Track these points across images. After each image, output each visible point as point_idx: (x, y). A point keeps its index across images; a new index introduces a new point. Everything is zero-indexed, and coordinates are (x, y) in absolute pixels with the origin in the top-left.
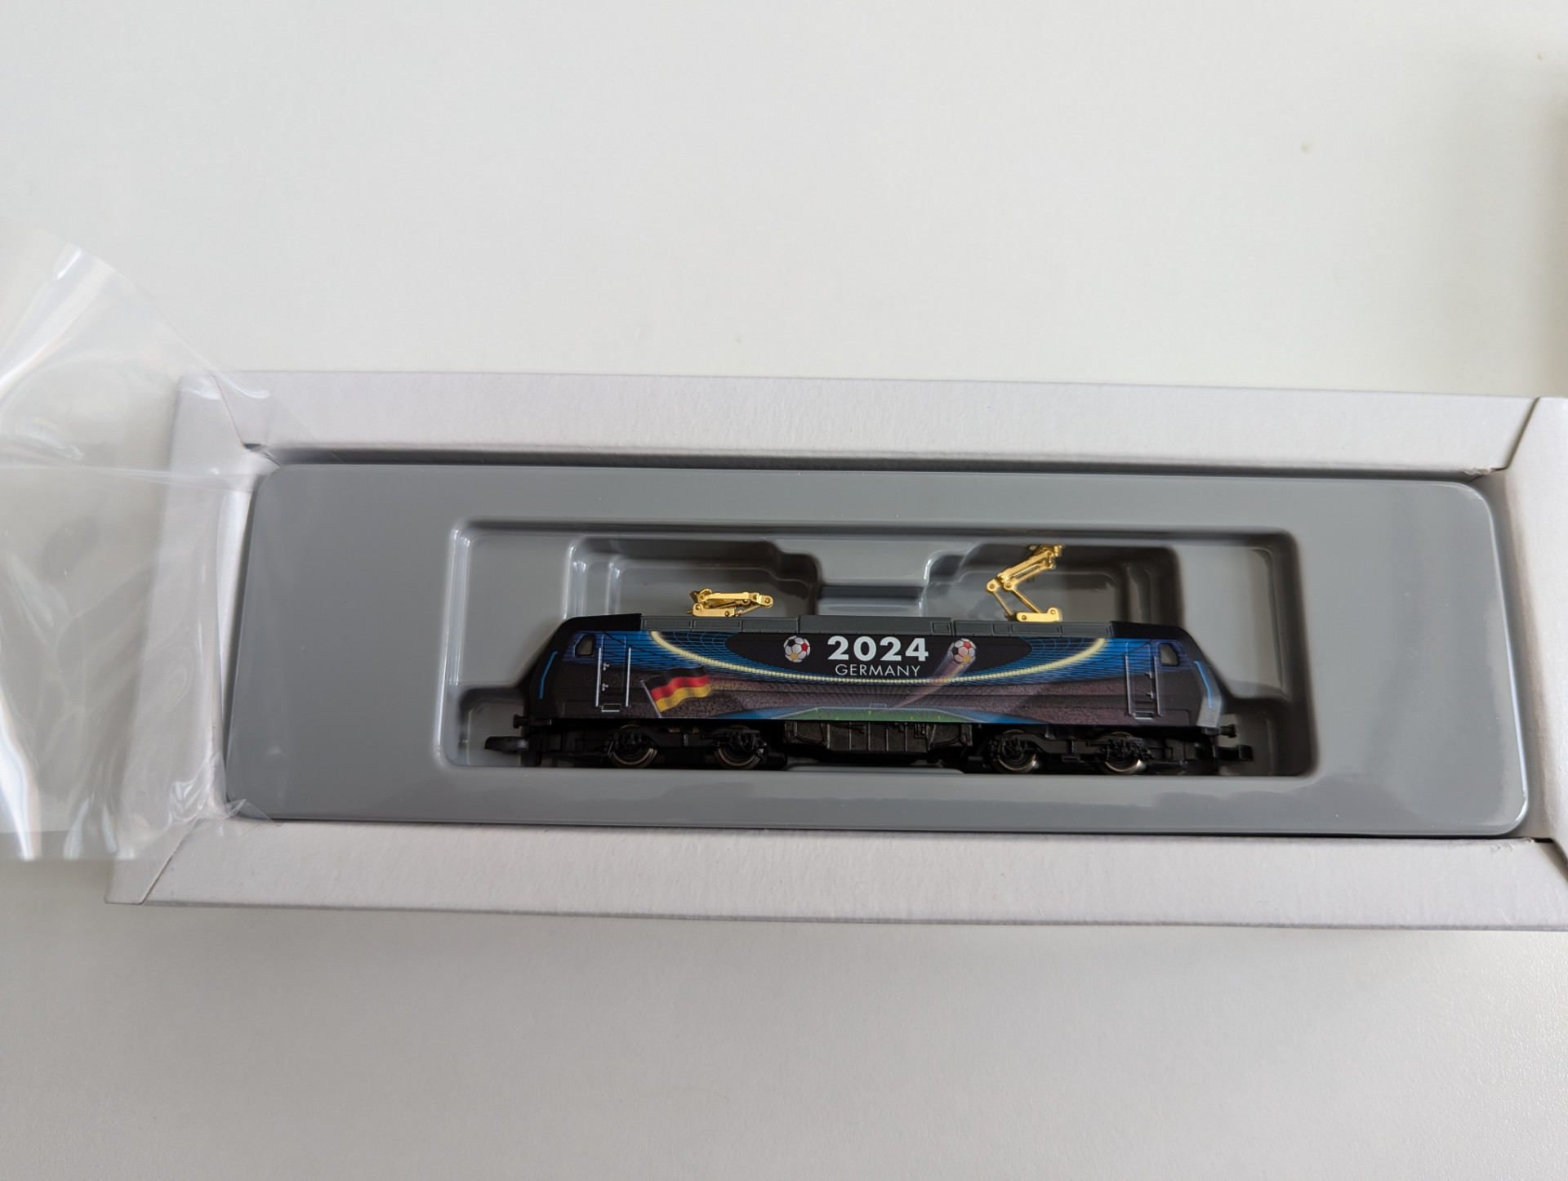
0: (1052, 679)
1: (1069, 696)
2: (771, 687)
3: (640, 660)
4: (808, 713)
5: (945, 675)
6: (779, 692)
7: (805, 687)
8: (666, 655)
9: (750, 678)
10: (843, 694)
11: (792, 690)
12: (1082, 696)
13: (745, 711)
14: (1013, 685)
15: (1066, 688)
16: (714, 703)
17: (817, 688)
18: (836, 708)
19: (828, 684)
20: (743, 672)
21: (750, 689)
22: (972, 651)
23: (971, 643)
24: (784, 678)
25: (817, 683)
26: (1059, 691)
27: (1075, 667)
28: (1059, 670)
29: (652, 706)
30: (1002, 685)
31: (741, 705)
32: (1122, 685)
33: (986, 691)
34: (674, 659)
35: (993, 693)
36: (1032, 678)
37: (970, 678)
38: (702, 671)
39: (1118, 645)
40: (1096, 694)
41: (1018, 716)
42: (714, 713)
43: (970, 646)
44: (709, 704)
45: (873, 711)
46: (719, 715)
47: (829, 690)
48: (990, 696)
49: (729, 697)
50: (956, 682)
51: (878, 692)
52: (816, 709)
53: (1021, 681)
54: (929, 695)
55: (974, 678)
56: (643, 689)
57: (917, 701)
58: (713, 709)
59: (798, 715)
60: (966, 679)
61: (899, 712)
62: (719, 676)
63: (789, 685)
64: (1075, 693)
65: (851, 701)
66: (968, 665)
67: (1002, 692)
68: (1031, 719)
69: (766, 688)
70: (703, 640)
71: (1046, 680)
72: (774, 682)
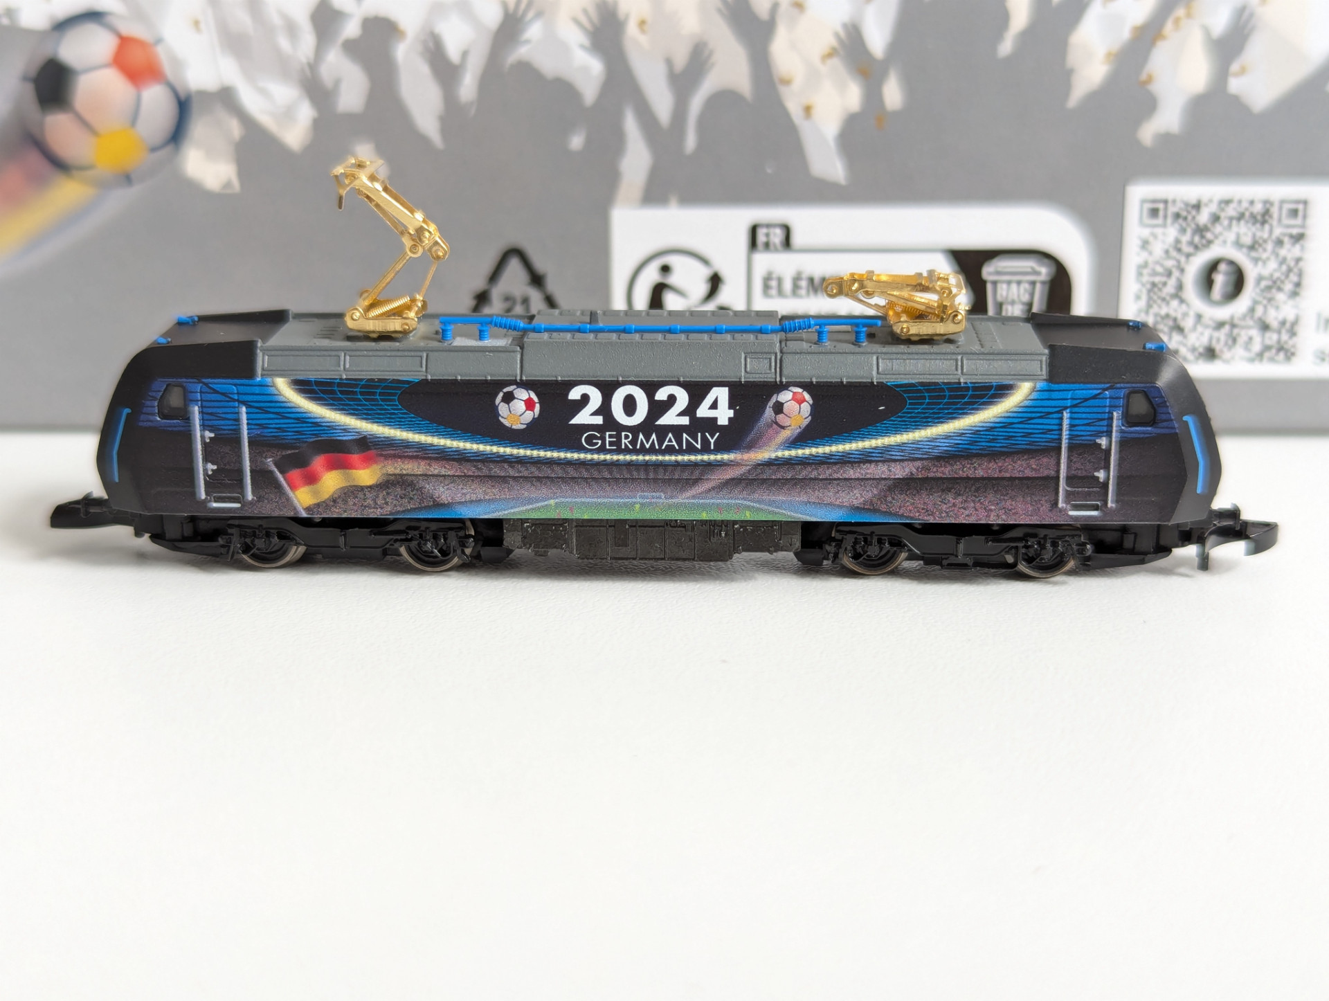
0: (936, 452)
1: (961, 478)
2: (478, 469)
3: (262, 426)
4: (539, 508)
5: (760, 448)
6: (490, 477)
7: (533, 469)
8: (303, 419)
9: (443, 455)
10: (594, 479)
11: (512, 472)
12: (983, 479)
13: (438, 505)
14: (870, 462)
15: (957, 466)
16: (388, 494)
17: (553, 470)
18: (583, 500)
19: (569, 463)
20: (432, 445)
21: (443, 472)
22: (806, 408)
23: (807, 396)
24: (498, 455)
25: (550, 462)
26: (946, 471)
27: (976, 432)
28: (947, 437)
29: (288, 499)
30: (852, 463)
31: (432, 498)
32: (1053, 462)
33: (825, 472)
34: (316, 424)
35: (835, 476)
36: (902, 451)
37: (800, 452)
38: (365, 444)
39: (1055, 395)
40: (1007, 475)
41: (875, 511)
42: (388, 509)
43: (804, 400)
44: (381, 496)
45: (642, 505)
46: (398, 512)
47: (572, 472)
48: (830, 480)
49: (411, 484)
50: (777, 459)
51: (651, 476)
52: (552, 502)
53: (883, 456)
54: (732, 479)
55: (807, 451)
56: (271, 472)
57: (713, 488)
58: (387, 503)
59: (522, 512)
60: (793, 453)
61: (685, 506)
62: (392, 452)
63: (506, 466)
64: (971, 473)
65: (608, 489)
66: (799, 430)
67: (851, 473)
68: (896, 515)
69: (470, 470)
70: (362, 393)
71: (926, 453)
72: (483, 461)
